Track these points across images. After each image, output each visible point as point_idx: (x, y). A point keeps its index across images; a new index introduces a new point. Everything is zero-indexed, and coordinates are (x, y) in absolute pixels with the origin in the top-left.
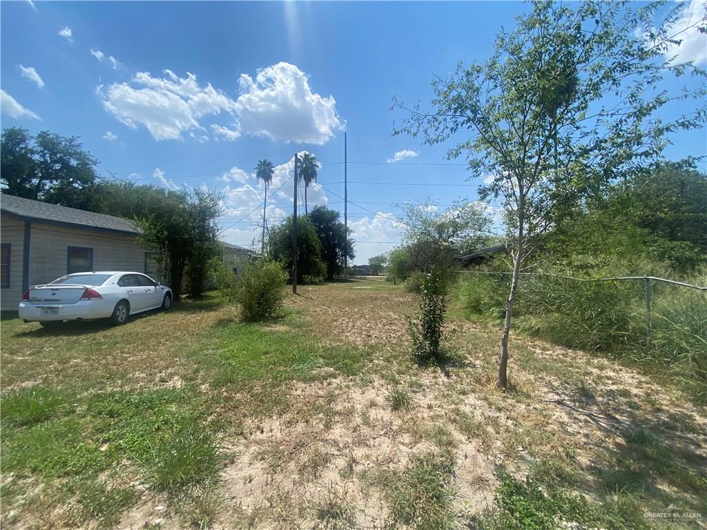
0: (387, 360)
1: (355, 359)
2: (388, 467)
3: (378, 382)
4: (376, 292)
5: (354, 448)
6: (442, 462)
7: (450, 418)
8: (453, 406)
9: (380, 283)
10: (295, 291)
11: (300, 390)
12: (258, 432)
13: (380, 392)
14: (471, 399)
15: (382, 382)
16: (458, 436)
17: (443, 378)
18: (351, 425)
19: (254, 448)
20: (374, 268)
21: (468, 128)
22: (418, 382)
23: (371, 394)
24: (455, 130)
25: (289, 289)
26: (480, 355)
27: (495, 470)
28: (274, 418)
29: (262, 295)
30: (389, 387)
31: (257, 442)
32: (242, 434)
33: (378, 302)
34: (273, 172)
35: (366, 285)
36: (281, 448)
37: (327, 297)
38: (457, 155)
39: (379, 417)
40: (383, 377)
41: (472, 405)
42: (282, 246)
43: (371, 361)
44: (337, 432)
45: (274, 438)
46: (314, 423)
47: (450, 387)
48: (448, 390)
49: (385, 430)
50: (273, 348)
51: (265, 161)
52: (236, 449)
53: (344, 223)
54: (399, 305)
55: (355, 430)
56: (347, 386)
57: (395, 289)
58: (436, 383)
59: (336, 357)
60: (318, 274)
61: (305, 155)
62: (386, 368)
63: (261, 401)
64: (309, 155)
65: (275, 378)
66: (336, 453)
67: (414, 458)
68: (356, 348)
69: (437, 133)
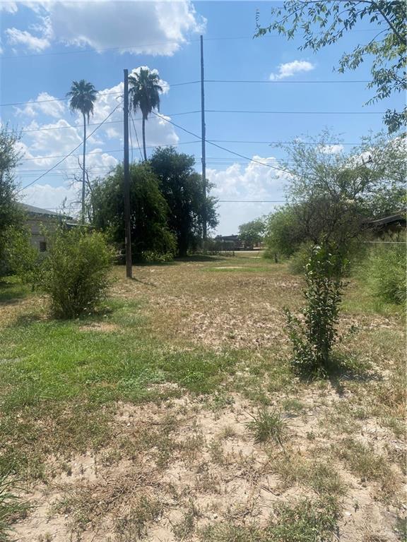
0: (256, 372)
1: (210, 371)
2: (244, 522)
3: (239, 401)
4: (248, 273)
5: (198, 495)
6: (321, 515)
7: (338, 453)
8: (344, 436)
9: (256, 261)
10: (129, 275)
11: (128, 415)
12: (64, 474)
13: (240, 416)
14: (372, 425)
15: (246, 402)
16: (347, 477)
17: (333, 396)
18: (196, 463)
19: (57, 497)
20: (247, 239)
21: (372, 20)
22: (298, 402)
23: (228, 419)
24: (352, 24)
25: (120, 272)
26: (391, 362)
27: (397, 526)
28: (88, 453)
29: (79, 280)
30: (255, 409)
31: (61, 488)
32: (40, 476)
33: (249, 289)
34: (94, 98)
35: (234, 263)
36: (95, 495)
37: (176, 283)
38: (356, 63)
39: (237, 452)
40: (247, 395)
41: (371, 434)
42: (109, 209)
43: (233, 373)
44: (176, 473)
45: (85, 481)
46: (144, 461)
47: (343, 408)
48: (339, 413)
49: (243, 469)
50: (94, 355)
51: (82, 83)
52: (30, 498)
53: (201, 173)
54: (279, 293)
55: (201, 469)
56: (195, 410)
57: (276, 270)
58: (323, 404)
59: (182, 368)
60: (164, 249)
61: (142, 71)
62: (254, 382)
63: (71, 430)
64: (147, 72)
65: (93, 398)
66: (172, 501)
67: (281, 509)
68: (211, 355)
69: (325, 30)
